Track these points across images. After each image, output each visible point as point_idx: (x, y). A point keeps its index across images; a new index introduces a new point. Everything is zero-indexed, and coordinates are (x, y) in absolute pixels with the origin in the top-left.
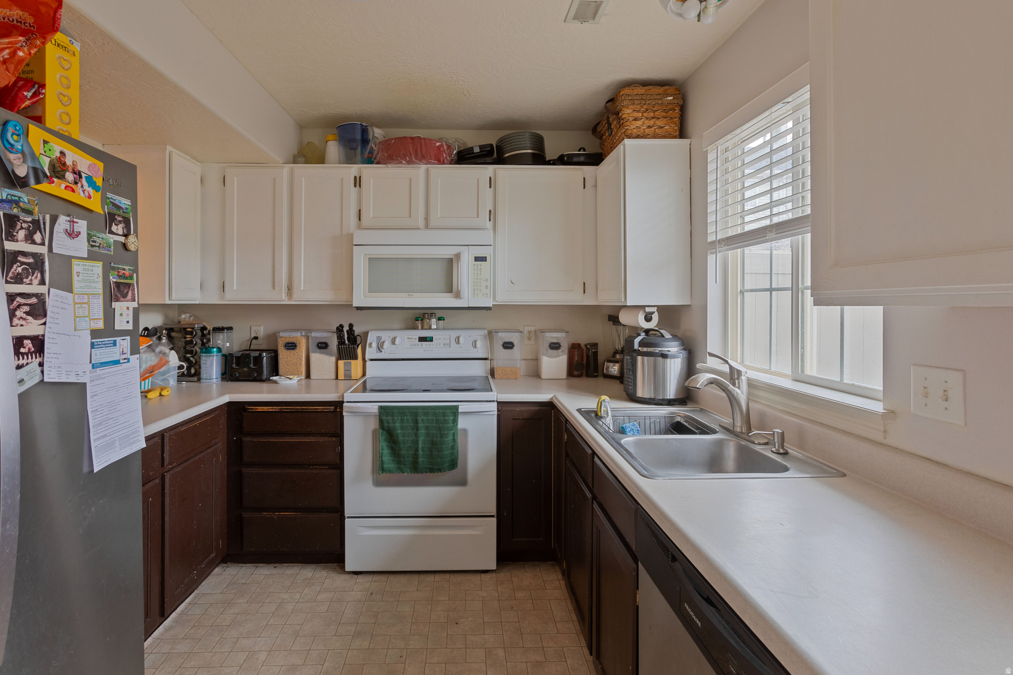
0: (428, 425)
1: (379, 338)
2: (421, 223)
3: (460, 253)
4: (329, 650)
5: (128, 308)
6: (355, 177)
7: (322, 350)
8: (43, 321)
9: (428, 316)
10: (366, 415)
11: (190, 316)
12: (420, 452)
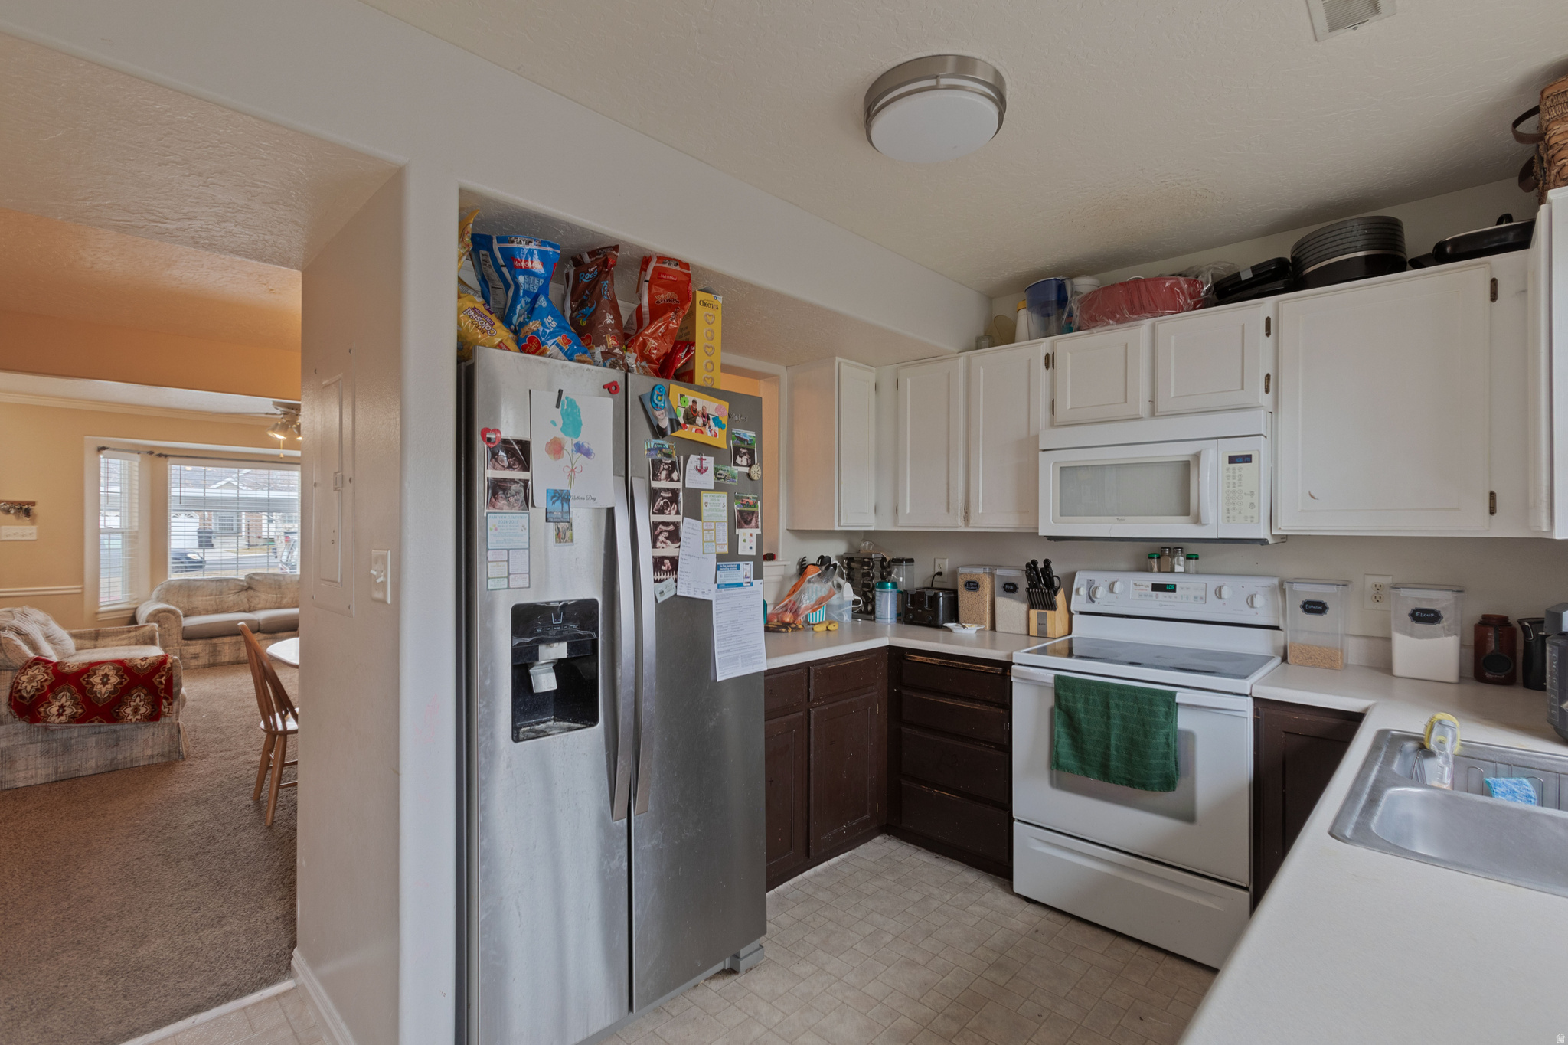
0: (1126, 713)
1: (1091, 582)
2: (1143, 408)
3: (1200, 452)
4: (957, 966)
5: (751, 535)
6: (1047, 355)
7: (1011, 594)
8: (678, 545)
9: (1170, 551)
10: (1040, 685)
11: (870, 545)
12: (1113, 752)
